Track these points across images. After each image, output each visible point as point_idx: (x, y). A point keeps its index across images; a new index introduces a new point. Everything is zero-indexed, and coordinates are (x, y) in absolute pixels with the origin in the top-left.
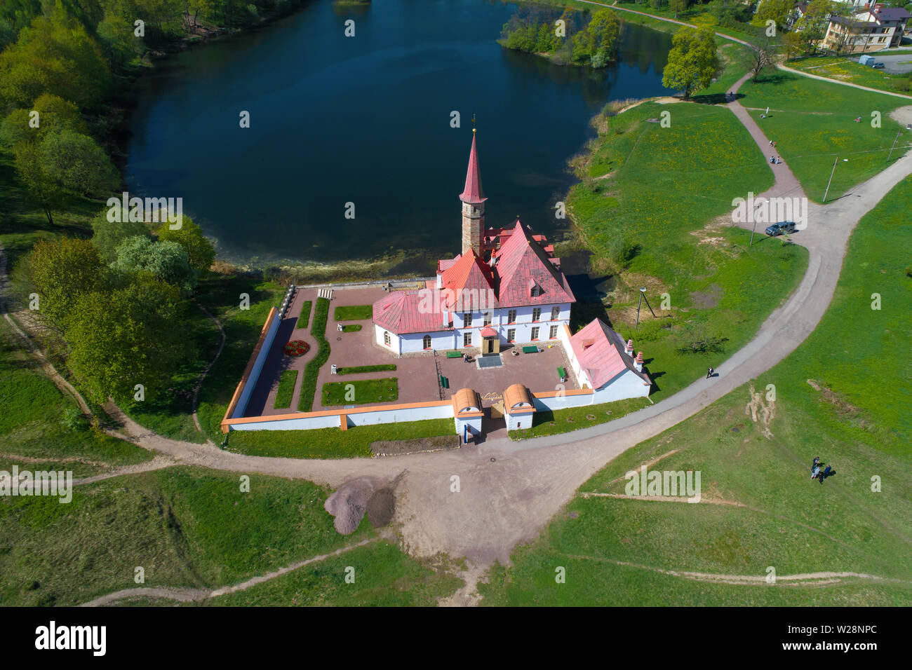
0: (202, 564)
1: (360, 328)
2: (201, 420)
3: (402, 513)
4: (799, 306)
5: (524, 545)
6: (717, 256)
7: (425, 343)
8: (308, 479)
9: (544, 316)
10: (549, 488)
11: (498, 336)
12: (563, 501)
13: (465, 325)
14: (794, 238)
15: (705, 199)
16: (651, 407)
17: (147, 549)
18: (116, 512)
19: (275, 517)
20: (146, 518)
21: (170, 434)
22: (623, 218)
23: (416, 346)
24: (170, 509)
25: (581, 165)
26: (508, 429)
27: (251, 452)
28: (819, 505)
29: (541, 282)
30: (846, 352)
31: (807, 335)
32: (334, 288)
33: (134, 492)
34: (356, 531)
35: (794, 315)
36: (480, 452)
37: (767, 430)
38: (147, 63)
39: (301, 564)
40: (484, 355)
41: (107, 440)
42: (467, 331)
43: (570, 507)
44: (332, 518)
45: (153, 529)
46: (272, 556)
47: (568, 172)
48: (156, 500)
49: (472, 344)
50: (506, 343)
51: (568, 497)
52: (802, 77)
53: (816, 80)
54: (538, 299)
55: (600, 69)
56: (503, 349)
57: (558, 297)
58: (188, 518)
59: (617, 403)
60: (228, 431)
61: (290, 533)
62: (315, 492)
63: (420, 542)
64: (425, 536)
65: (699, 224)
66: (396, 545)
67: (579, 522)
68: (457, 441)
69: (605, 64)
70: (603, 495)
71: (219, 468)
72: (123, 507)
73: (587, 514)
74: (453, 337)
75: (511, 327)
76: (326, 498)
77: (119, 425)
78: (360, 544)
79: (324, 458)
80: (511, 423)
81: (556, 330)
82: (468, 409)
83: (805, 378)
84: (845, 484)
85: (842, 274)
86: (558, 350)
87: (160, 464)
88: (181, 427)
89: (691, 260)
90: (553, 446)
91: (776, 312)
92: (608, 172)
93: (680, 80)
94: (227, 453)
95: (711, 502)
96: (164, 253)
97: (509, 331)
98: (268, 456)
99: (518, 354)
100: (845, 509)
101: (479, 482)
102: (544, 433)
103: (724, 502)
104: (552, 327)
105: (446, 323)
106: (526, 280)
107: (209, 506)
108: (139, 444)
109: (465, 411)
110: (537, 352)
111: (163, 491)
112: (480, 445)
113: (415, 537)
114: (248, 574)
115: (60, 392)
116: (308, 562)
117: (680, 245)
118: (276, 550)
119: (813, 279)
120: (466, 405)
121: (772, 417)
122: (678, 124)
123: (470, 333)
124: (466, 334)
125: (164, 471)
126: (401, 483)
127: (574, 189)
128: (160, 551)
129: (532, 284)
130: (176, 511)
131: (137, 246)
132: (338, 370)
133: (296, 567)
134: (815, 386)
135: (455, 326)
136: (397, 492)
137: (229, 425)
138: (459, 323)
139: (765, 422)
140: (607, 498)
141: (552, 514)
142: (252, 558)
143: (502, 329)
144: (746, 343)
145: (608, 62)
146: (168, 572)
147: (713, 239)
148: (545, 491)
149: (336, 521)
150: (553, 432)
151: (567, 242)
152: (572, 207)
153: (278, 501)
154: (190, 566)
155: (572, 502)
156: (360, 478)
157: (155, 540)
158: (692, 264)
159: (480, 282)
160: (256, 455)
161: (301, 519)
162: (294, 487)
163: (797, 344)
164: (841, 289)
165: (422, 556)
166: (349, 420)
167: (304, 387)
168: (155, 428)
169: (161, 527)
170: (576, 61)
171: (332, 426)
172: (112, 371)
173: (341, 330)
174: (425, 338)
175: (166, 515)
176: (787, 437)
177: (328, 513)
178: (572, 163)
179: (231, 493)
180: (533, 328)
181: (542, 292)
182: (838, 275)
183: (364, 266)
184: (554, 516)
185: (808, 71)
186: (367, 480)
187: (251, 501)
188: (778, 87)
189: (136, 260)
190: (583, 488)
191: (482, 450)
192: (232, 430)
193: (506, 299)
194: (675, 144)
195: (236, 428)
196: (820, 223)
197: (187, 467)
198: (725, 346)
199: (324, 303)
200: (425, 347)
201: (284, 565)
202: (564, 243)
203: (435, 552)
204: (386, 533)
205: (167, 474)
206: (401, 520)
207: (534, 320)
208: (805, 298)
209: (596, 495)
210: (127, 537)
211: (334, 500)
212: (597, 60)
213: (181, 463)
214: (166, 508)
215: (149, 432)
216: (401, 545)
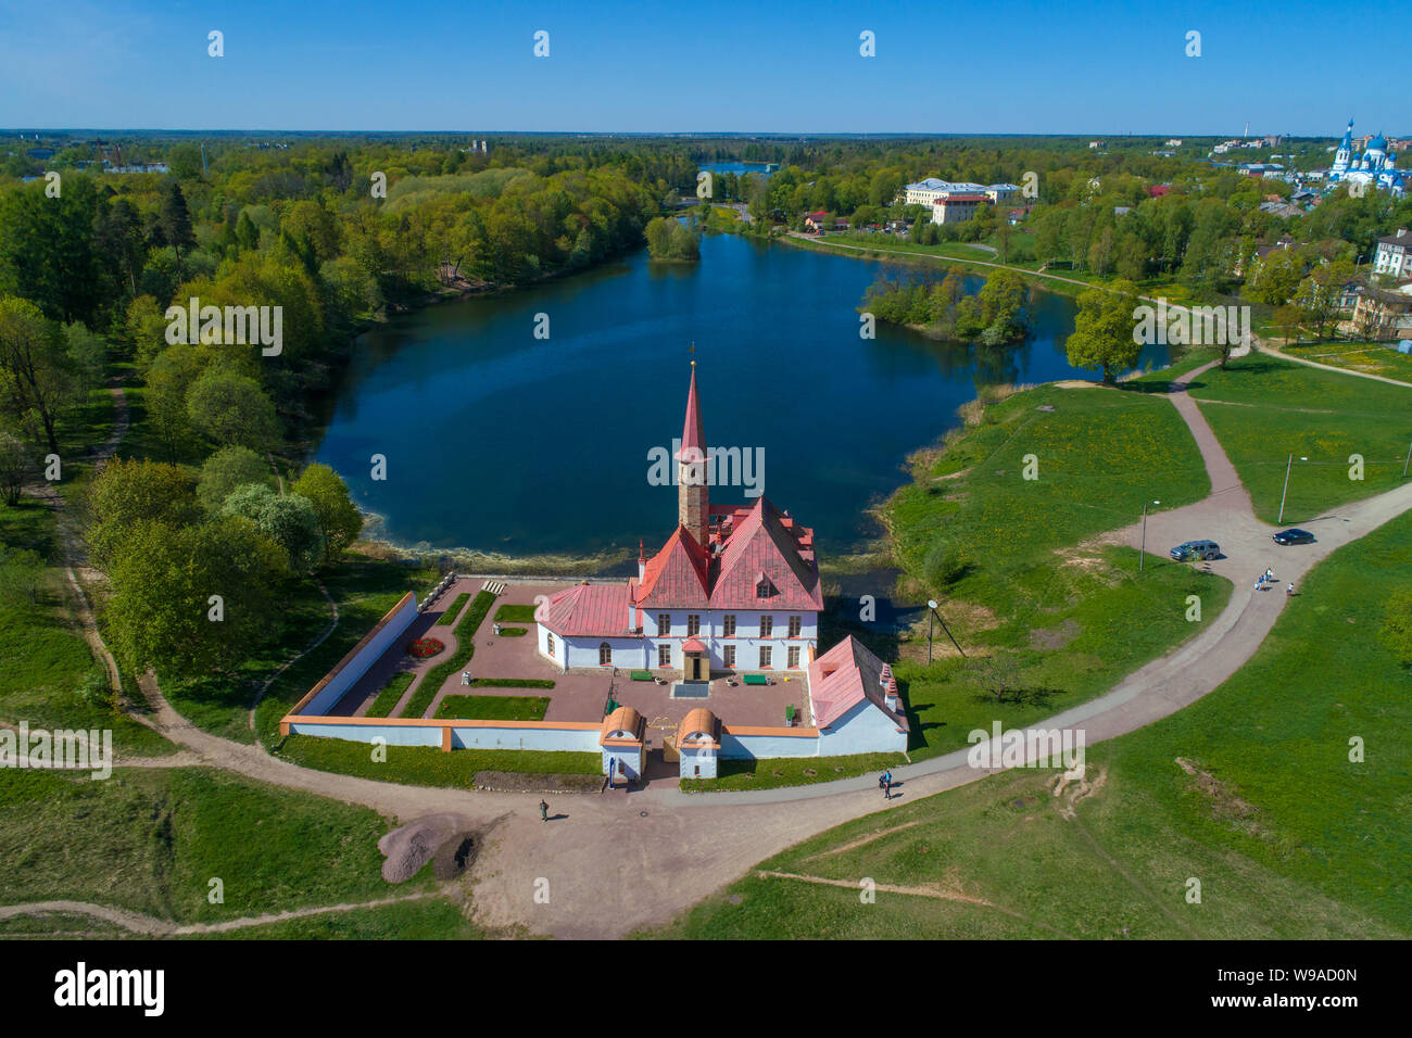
0: (181, 890)
1: (525, 632)
2: (258, 718)
3: (481, 866)
4: (1195, 659)
5: (646, 931)
6: (1085, 581)
7: (602, 656)
8: (371, 806)
9: (780, 631)
10: (713, 859)
11: (709, 653)
12: (727, 879)
13: (661, 633)
14: (1216, 567)
15: (1090, 509)
16: (907, 767)
17: (116, 858)
18: (95, 807)
19: (303, 847)
20: (132, 819)
21: (212, 728)
22: (961, 527)
23: (588, 658)
24: (169, 816)
25: (925, 463)
26: (682, 776)
27: (308, 763)
28: (1108, 914)
29: (775, 577)
30: (1259, 728)
31: (1197, 697)
32: (507, 582)
33: (131, 787)
34: (410, 881)
35: (1184, 670)
36: (629, 802)
37: (1070, 808)
38: (380, 317)
39: (314, 911)
40: (686, 681)
41: (126, 723)
42: (664, 642)
43: (734, 888)
44: (382, 858)
45: (135, 836)
46: (280, 895)
47: (903, 468)
48: (155, 800)
49: (672, 664)
50: (721, 668)
51: (736, 874)
52: (1302, 366)
53: (1322, 370)
54: (767, 603)
55: (995, 347)
56: (714, 675)
57: (797, 601)
58: (188, 832)
59: (856, 758)
60: (288, 733)
61: (316, 869)
62: (373, 823)
63: (495, 908)
64: (504, 900)
65: (1069, 540)
66: (459, 906)
67: (742, 908)
68: (600, 783)
69: (1003, 341)
70: (788, 875)
71: (257, 777)
72: (108, 802)
73: (755, 900)
74: (643, 651)
75: (729, 642)
76: (386, 833)
77: (150, 710)
78: (408, 898)
79: (404, 783)
80: (687, 768)
81: (798, 654)
82: (620, 734)
83: (1174, 755)
84: (1165, 891)
85: (1280, 620)
86: (797, 683)
87: (182, 761)
88: (228, 722)
89: (1045, 587)
90: (738, 806)
91: (1156, 663)
92: (960, 469)
93: (1091, 356)
94: (276, 761)
95: (942, 896)
96: (281, 506)
97: (726, 648)
98: (329, 771)
99: (735, 685)
100: (1150, 923)
101: (613, 840)
102: (732, 788)
103: (962, 898)
104: (791, 649)
105: (633, 627)
106: (753, 573)
107: (221, 820)
108: (165, 734)
109: (615, 736)
110: (765, 684)
111: (171, 794)
112: (633, 794)
113: (490, 899)
114: (237, 912)
115: (93, 659)
116: (325, 909)
117: (1033, 566)
118: (286, 887)
119: (1232, 623)
120: (618, 727)
121: (1090, 795)
122: (1082, 414)
123: (668, 646)
124: (661, 646)
125: (183, 770)
126: (499, 828)
127: (902, 491)
128: (132, 864)
129: (759, 578)
130: (175, 820)
131: (250, 494)
132: (473, 682)
133: (305, 914)
134: (1187, 768)
135: (646, 633)
136: (488, 838)
137: (291, 724)
138: (650, 628)
139: (1072, 798)
140: (792, 880)
141: (704, 895)
142: (250, 892)
143: (715, 644)
144: (1092, 699)
145: (1009, 339)
146: (129, 891)
147: (1086, 561)
148: (703, 863)
149: (386, 863)
150: (745, 787)
151: (870, 556)
152: (892, 512)
153: (318, 827)
154: (164, 890)
155: (740, 881)
156: (444, 814)
157: (131, 849)
158: (1045, 592)
159: (685, 570)
160: (314, 768)
161: (338, 854)
162: (348, 814)
163: (1177, 708)
164: (1273, 639)
165: (490, 925)
166: (454, 735)
167: (416, 695)
168: (195, 719)
169: (146, 834)
170: (963, 335)
171: (431, 745)
172: (155, 627)
173: (497, 632)
174: (602, 646)
175: (160, 820)
176: (1097, 820)
177: (379, 851)
178: (910, 459)
179: (258, 809)
180: (762, 648)
181: (774, 591)
182: (1274, 621)
183: (568, 563)
184: (707, 898)
185: (1314, 360)
186: (450, 818)
187: (281, 822)
188: (1259, 377)
189: (245, 510)
190: (763, 866)
191: (633, 800)
192: (293, 733)
193: (721, 597)
194: (1070, 439)
195: (301, 730)
196: (1267, 550)
197: (215, 770)
198: (1056, 700)
199: (487, 599)
200: (602, 662)
201: (290, 908)
202: (866, 556)
203: (511, 922)
204: (450, 889)
205: (185, 773)
206: (478, 875)
207: (762, 634)
208: (1210, 647)
209: (777, 875)
210: (96, 837)
211: (394, 836)
212: (991, 335)
213: (209, 764)
214: (164, 814)
215: (186, 722)
216: (465, 907)
